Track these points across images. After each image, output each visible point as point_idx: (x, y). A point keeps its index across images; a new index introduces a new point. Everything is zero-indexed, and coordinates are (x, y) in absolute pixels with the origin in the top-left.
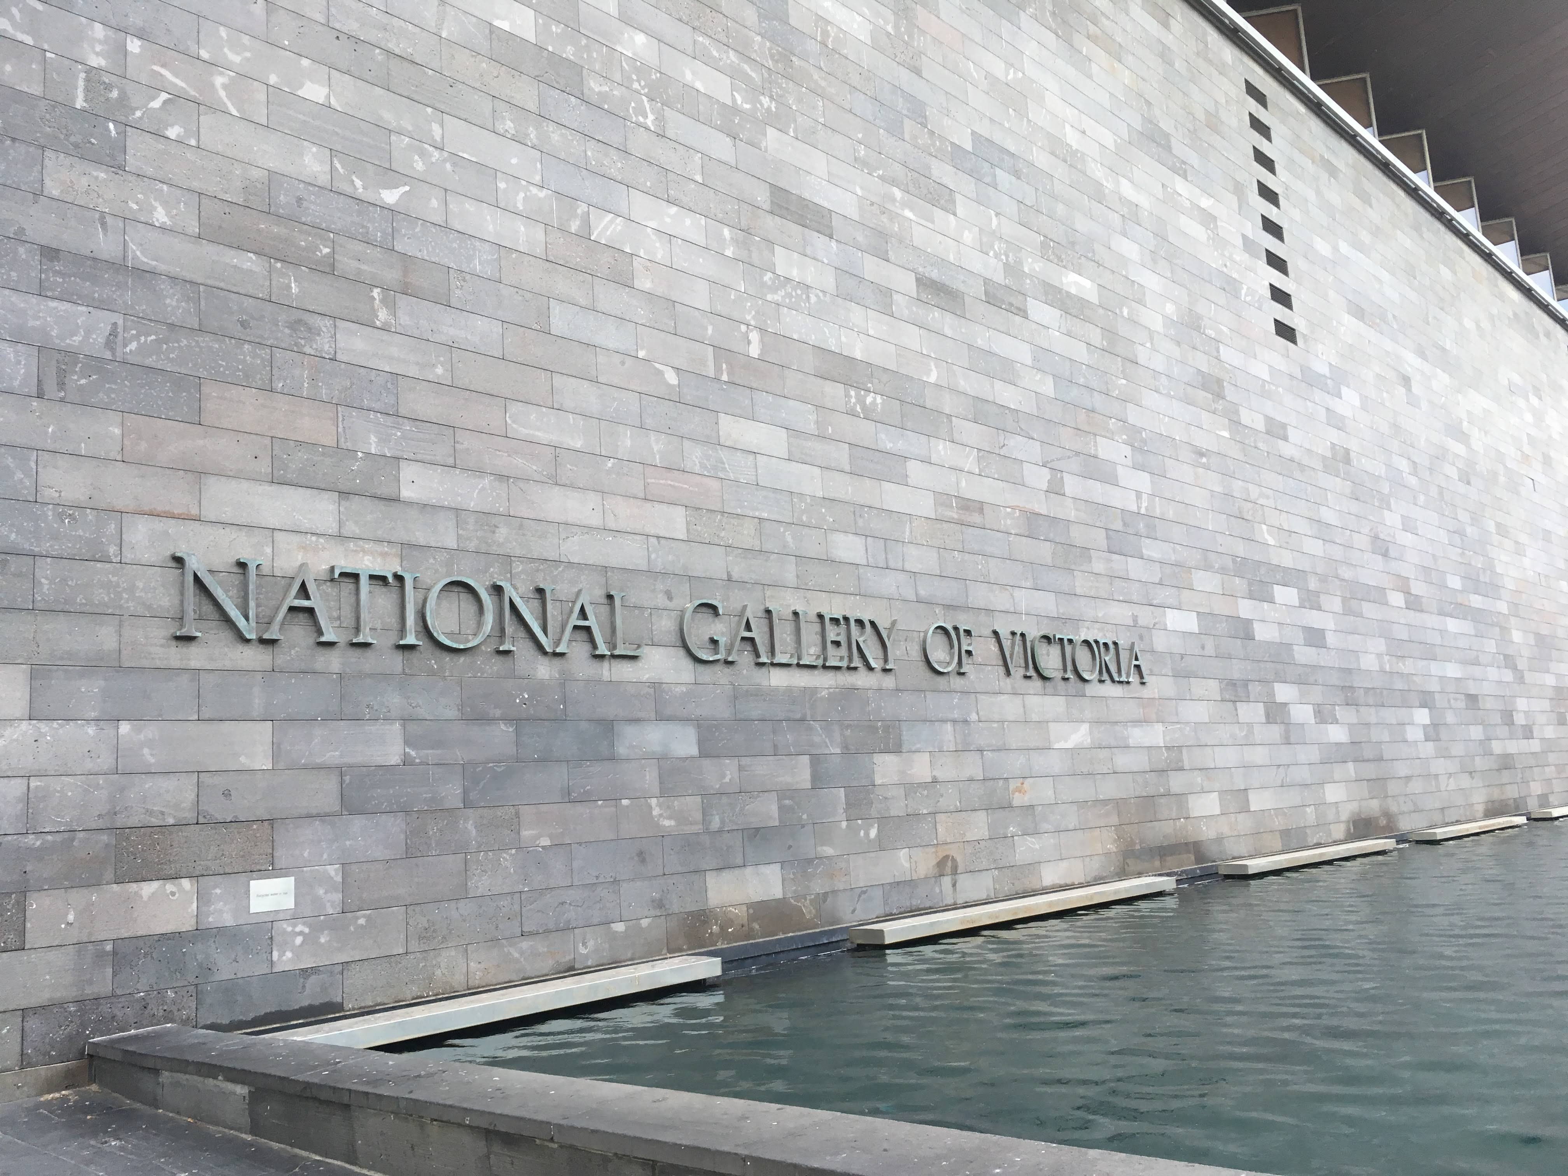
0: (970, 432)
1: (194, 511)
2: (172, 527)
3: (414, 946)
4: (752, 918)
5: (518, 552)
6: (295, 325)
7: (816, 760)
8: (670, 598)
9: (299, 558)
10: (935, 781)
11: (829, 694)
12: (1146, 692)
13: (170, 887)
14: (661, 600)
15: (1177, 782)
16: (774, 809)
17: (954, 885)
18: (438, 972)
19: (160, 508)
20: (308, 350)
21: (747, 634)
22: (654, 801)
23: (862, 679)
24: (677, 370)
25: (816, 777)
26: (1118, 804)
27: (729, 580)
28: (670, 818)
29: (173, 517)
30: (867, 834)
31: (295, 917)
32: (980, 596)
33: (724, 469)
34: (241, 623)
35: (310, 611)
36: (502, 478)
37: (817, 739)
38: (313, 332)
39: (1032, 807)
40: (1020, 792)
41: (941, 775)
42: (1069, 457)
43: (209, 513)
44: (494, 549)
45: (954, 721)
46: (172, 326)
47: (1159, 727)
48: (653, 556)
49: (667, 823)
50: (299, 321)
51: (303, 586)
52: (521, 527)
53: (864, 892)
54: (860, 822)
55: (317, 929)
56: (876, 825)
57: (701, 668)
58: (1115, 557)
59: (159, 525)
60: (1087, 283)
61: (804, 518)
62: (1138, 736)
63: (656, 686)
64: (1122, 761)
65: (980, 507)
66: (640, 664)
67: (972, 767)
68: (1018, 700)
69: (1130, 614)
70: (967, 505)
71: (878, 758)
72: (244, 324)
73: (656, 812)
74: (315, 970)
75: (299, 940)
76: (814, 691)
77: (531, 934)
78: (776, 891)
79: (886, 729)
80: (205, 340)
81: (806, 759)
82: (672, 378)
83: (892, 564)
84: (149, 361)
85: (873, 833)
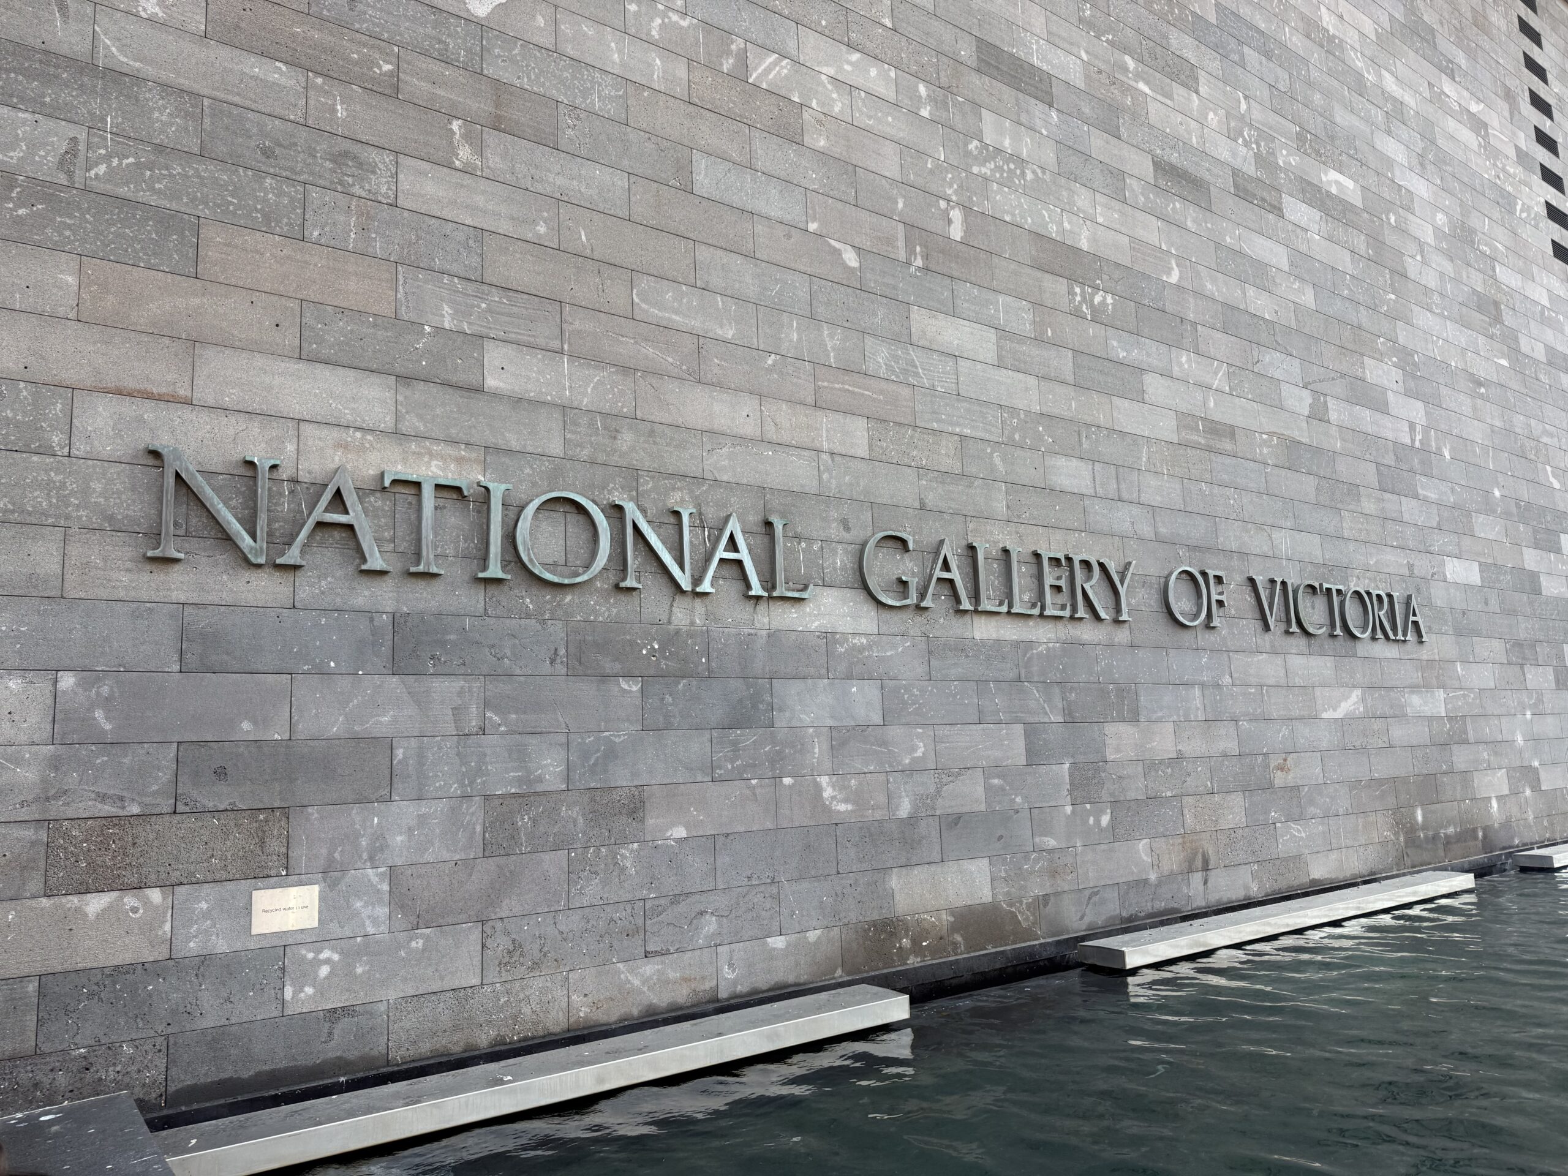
0: (1221, 344)
1: (183, 392)
2: (148, 411)
3: (492, 976)
4: (954, 928)
5: (647, 464)
6: (339, 158)
7: (1032, 731)
8: (847, 529)
9: (337, 458)
10: (1180, 757)
11: (1048, 650)
12: (1424, 653)
13: (130, 900)
14: (835, 531)
15: (1461, 758)
16: (980, 790)
17: (1206, 882)
18: (526, 1010)
19: (130, 384)
20: (356, 190)
21: (946, 575)
22: (824, 780)
23: (1087, 632)
24: (858, 249)
25: (1030, 752)
26: (1394, 783)
27: (923, 507)
28: (846, 801)
29: (149, 396)
30: (1098, 821)
31: (318, 939)
32: (1231, 537)
33: (917, 374)
34: (246, 541)
35: (350, 527)
36: (627, 370)
37: (1032, 704)
38: (366, 168)
39: (1296, 788)
40: (1282, 770)
41: (1186, 748)
42: (1333, 379)
43: (205, 393)
44: (615, 459)
45: (1203, 685)
46: (160, 149)
47: (1441, 694)
48: (825, 476)
49: (842, 807)
50: (346, 154)
51: (338, 493)
52: (652, 433)
53: (1096, 894)
54: (1088, 806)
55: (350, 956)
56: (1109, 811)
57: (886, 615)
58: (1387, 496)
59: (128, 408)
60: (1350, 184)
61: (1017, 437)
62: (1416, 703)
63: (829, 638)
64: (1399, 733)
65: (1231, 432)
66: (808, 608)
67: (1226, 741)
68: (1279, 660)
69: (1405, 562)
70: (1215, 429)
71: (1110, 729)
72: (267, 153)
73: (828, 792)
74: (347, 1011)
75: (324, 971)
76: (1030, 644)
77: (658, 953)
78: (985, 895)
79: (1121, 692)
80: (206, 169)
81: (1019, 729)
82: (851, 258)
83: (1125, 495)
84: (123, 191)
85: (1105, 820)
